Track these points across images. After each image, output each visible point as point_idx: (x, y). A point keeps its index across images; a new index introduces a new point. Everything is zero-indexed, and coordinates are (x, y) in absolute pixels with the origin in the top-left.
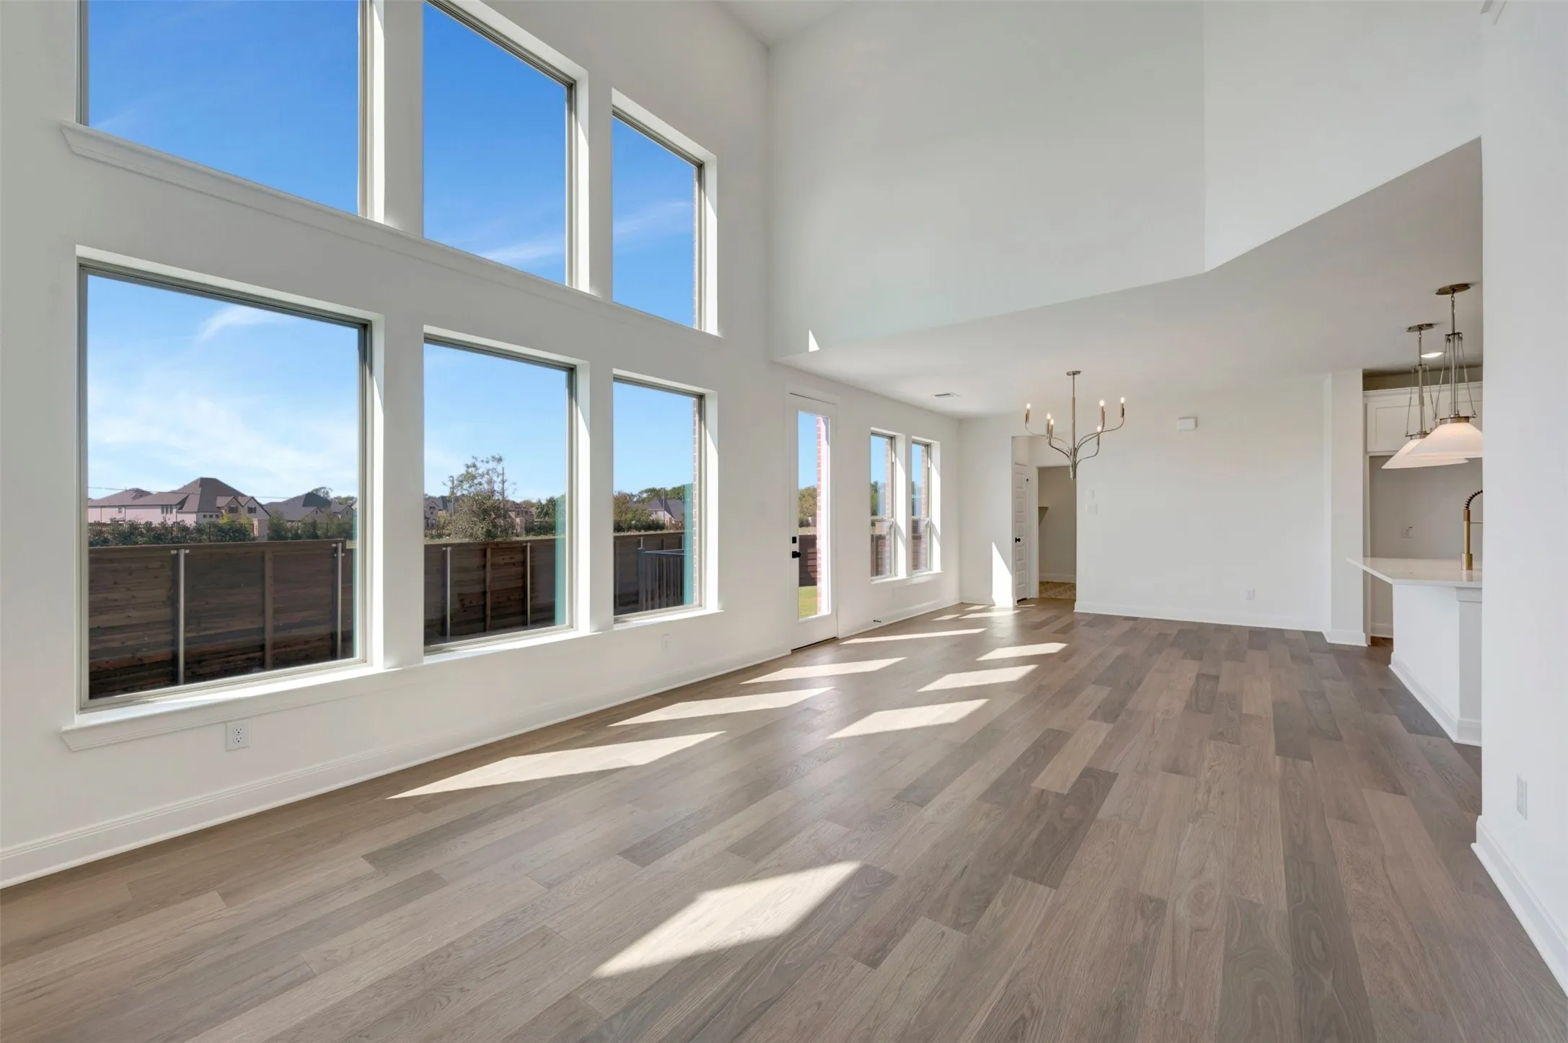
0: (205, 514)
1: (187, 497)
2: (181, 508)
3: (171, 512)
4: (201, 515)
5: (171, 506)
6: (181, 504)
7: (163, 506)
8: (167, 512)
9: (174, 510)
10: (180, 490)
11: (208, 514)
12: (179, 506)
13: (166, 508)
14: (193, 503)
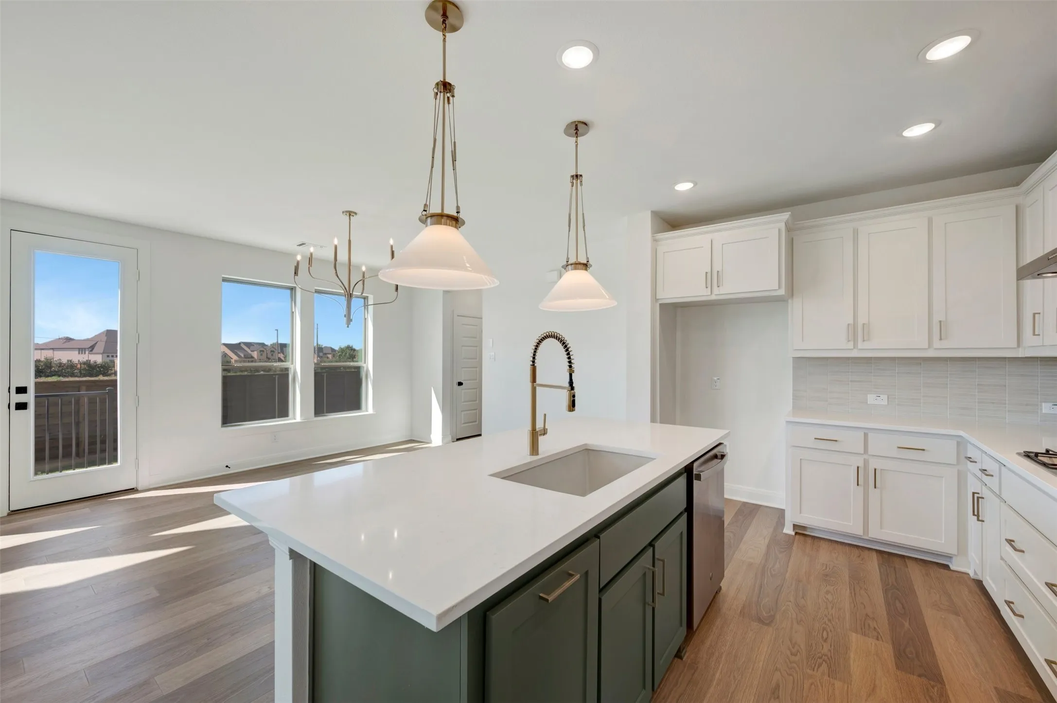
0: (108, 354)
1: (96, 343)
2: (91, 351)
3: (85, 353)
4: (105, 355)
5: (85, 349)
6: (92, 348)
7: (79, 349)
8: (82, 353)
9: (87, 352)
10: (92, 338)
11: (110, 355)
12: (90, 349)
13: (81, 350)
14: (100, 347)
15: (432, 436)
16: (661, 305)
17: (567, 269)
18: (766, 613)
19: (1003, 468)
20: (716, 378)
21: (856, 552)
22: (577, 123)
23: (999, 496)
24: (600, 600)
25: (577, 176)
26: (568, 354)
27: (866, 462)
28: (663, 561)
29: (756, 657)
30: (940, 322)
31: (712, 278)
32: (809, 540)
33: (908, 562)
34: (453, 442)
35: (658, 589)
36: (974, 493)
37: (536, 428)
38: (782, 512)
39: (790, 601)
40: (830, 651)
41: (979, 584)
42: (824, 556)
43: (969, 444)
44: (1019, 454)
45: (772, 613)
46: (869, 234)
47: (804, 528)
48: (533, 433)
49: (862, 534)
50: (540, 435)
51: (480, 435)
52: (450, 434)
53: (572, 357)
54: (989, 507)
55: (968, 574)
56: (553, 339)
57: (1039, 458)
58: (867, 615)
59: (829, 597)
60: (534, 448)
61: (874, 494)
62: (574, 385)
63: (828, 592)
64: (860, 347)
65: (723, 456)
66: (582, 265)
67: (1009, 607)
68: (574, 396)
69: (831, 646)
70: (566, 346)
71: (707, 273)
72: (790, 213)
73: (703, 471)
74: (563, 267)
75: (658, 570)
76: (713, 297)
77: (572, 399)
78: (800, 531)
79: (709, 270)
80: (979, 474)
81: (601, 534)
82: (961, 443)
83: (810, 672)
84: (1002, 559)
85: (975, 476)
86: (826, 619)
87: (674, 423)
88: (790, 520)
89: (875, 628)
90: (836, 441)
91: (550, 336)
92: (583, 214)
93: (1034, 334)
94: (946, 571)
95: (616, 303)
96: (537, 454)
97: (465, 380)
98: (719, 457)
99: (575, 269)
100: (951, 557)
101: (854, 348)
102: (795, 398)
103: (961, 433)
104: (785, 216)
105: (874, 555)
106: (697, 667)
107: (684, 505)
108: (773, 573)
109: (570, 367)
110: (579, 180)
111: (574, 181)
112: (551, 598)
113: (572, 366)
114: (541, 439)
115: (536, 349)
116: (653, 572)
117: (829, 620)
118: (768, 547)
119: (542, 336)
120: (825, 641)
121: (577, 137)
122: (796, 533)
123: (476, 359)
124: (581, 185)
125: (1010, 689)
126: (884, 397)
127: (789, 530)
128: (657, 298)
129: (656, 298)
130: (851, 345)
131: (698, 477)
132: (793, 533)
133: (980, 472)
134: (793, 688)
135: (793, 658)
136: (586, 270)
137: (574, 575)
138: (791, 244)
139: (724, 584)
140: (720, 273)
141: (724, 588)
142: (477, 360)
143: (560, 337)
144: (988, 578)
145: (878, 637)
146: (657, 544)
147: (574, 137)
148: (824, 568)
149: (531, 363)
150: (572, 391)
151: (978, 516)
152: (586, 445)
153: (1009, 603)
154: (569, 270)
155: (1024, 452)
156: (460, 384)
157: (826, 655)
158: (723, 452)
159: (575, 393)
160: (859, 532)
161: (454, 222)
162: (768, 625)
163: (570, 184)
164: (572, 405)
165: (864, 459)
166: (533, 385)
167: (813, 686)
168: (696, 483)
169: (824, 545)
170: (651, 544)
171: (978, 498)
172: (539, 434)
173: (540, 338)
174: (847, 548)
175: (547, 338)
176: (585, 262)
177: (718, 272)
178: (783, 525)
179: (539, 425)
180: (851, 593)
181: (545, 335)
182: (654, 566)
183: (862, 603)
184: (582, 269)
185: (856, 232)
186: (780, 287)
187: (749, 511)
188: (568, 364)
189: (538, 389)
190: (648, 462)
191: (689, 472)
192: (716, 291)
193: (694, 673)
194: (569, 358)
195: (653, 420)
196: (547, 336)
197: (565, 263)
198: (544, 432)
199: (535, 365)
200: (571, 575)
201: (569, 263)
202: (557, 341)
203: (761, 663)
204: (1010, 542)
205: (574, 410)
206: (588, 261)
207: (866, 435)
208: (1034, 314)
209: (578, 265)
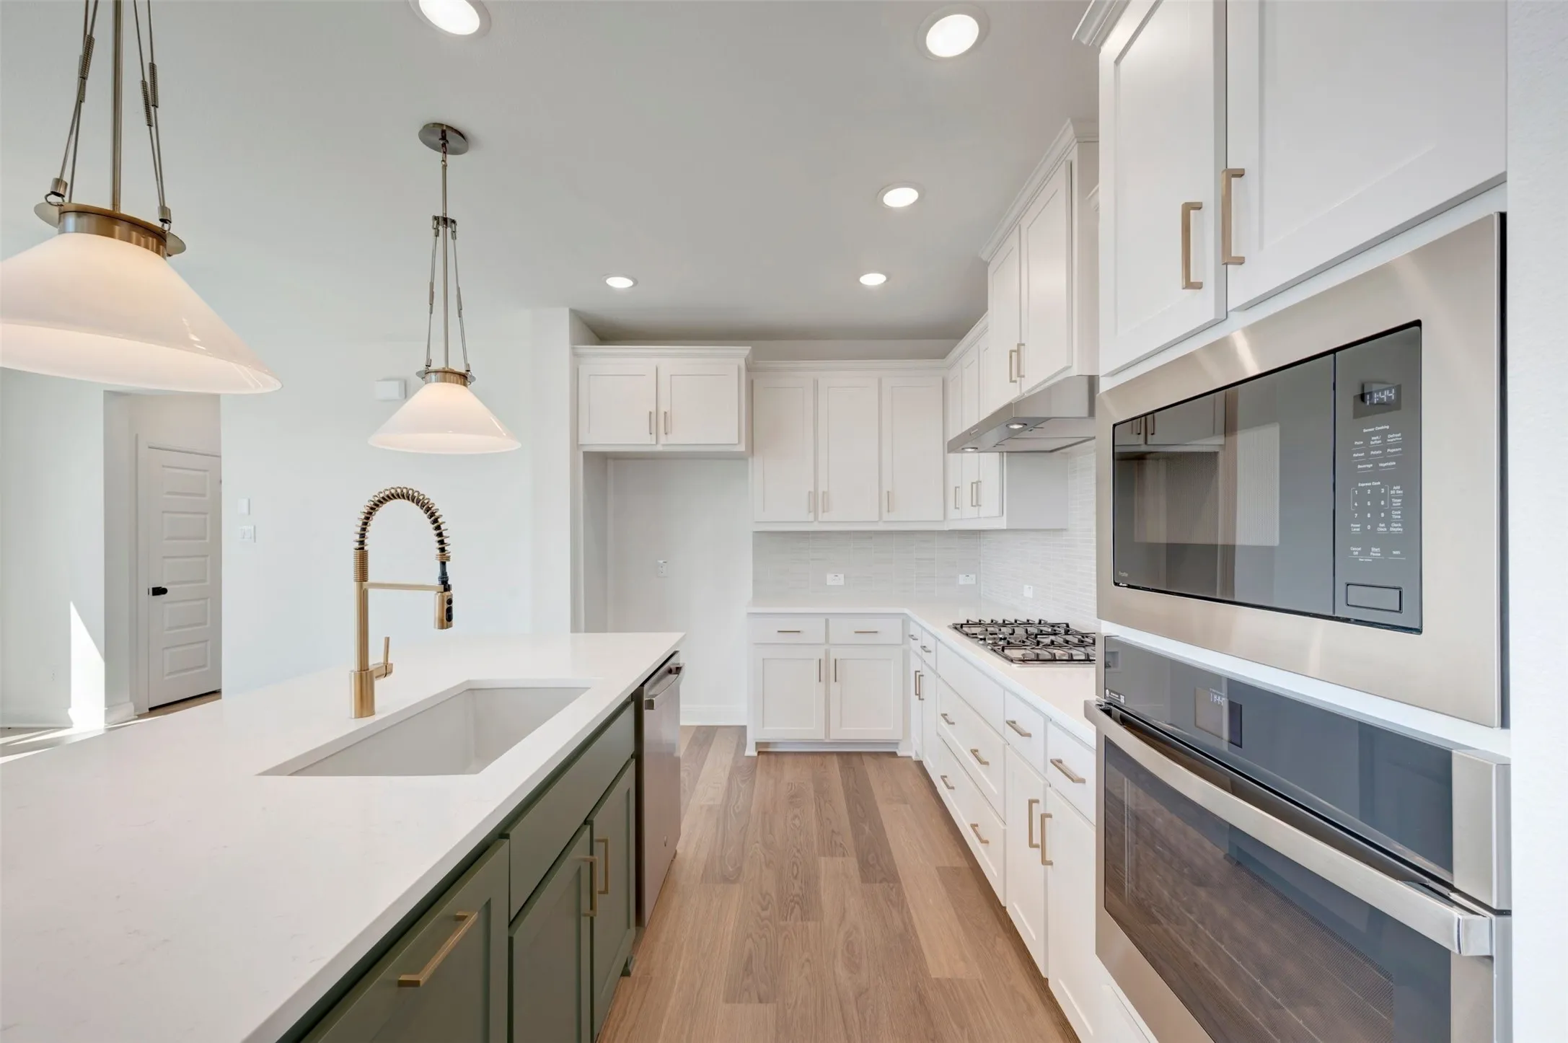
15: (72, 713)
16: (586, 454)
17: (428, 377)
18: (732, 867)
19: (939, 643)
20: (661, 562)
21: (818, 759)
22: (445, 128)
23: (935, 672)
24: (511, 940)
25: (445, 220)
26: (438, 528)
27: (827, 653)
28: (606, 841)
29: (724, 929)
30: (888, 492)
31: (659, 421)
32: (773, 758)
33: (865, 758)
34: (141, 716)
35: (599, 886)
36: (916, 672)
37: (367, 665)
38: (743, 729)
39: (757, 842)
40: (801, 888)
41: (920, 764)
42: (791, 774)
43: (912, 623)
44: (949, 626)
45: (738, 865)
46: (829, 387)
47: (767, 744)
48: (361, 676)
49: (824, 738)
50: (377, 677)
51: (215, 693)
52: (131, 701)
53: (445, 533)
54: (929, 683)
55: (910, 757)
56: (406, 502)
57: (964, 629)
58: (833, 831)
59: (797, 822)
60: (365, 701)
61: (835, 688)
62: (449, 583)
63: (796, 816)
64: (820, 519)
65: (678, 670)
66: (458, 376)
67: (944, 781)
68: (450, 602)
69: (802, 882)
70: (432, 515)
71: (650, 413)
72: (750, 347)
73: (656, 695)
74: (418, 374)
75: (599, 857)
76: (659, 448)
77: (446, 606)
78: (765, 751)
79: (654, 410)
80: (920, 651)
81: (511, 831)
82: (906, 620)
83: (782, 923)
84: (938, 734)
85: (917, 654)
86: (795, 850)
87: (604, 630)
88: (752, 738)
89: (841, 844)
90: (799, 632)
91: (398, 495)
92: (458, 289)
93: (956, 508)
94: (896, 759)
95: (519, 445)
96: (372, 713)
97: (169, 584)
98: (674, 671)
99: (444, 380)
100: (897, 743)
101: (815, 520)
102: (756, 581)
103: (906, 611)
104: (743, 351)
105: (835, 758)
106: (651, 978)
107: (630, 749)
108: (737, 811)
109: (442, 550)
110: (449, 230)
111: (441, 228)
112: (422, 978)
113: (446, 548)
114: (379, 684)
115: (367, 518)
116: (591, 864)
117: (798, 851)
118: (730, 780)
119: (382, 495)
120: (796, 878)
121: (445, 153)
122: (759, 753)
123: (204, 538)
124: (454, 237)
125: (947, 864)
126: (841, 576)
127: (751, 751)
128: (580, 443)
129: (577, 444)
130: (811, 517)
131: (651, 705)
132: (756, 754)
133: (921, 649)
134: (767, 953)
135: (764, 914)
136: (465, 385)
137: (466, 917)
138: (751, 386)
139: (680, 848)
140: (668, 414)
141: (680, 850)
142: (208, 540)
143: (421, 497)
144: (928, 758)
145: (844, 853)
146: (597, 820)
147: (440, 152)
148: (790, 787)
149: (357, 545)
150: (447, 593)
151: (919, 695)
152: (468, 681)
153: (943, 777)
154: (430, 382)
155: (954, 624)
156: (158, 591)
157: (798, 895)
158: (679, 664)
159: (452, 595)
160: (821, 736)
161: (152, 241)
162: (734, 882)
163: (433, 231)
164: (447, 617)
165: (826, 650)
166: (361, 586)
167: (787, 940)
168: (647, 713)
169: (788, 760)
170: (587, 822)
171: (920, 676)
172: (375, 675)
173: (377, 499)
174: (810, 758)
175: (391, 499)
176: (463, 371)
177: (665, 413)
178: (744, 746)
179: (375, 659)
180: (817, 810)
181: (387, 493)
182: (592, 853)
183: (828, 819)
184: (457, 383)
185: (816, 383)
186: (739, 442)
187: (705, 736)
188: (438, 545)
189: (373, 594)
190: (580, 695)
191: (637, 702)
192: (663, 440)
193: (648, 987)
194: (440, 535)
195: (575, 628)
196: (393, 495)
197: (423, 368)
198: (387, 670)
199: (366, 548)
200: (462, 918)
201: (432, 368)
202: (414, 505)
203: (730, 937)
204: (944, 715)
205: (451, 626)
206: (468, 371)
207: (827, 621)
208: (956, 488)
209: (448, 375)
